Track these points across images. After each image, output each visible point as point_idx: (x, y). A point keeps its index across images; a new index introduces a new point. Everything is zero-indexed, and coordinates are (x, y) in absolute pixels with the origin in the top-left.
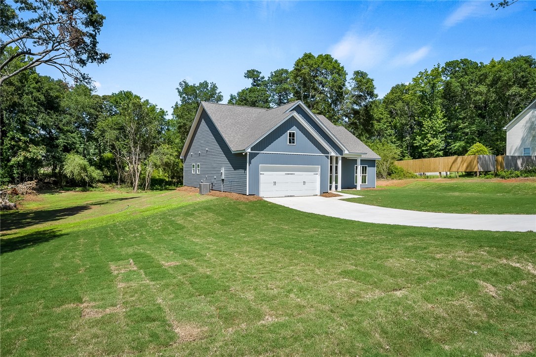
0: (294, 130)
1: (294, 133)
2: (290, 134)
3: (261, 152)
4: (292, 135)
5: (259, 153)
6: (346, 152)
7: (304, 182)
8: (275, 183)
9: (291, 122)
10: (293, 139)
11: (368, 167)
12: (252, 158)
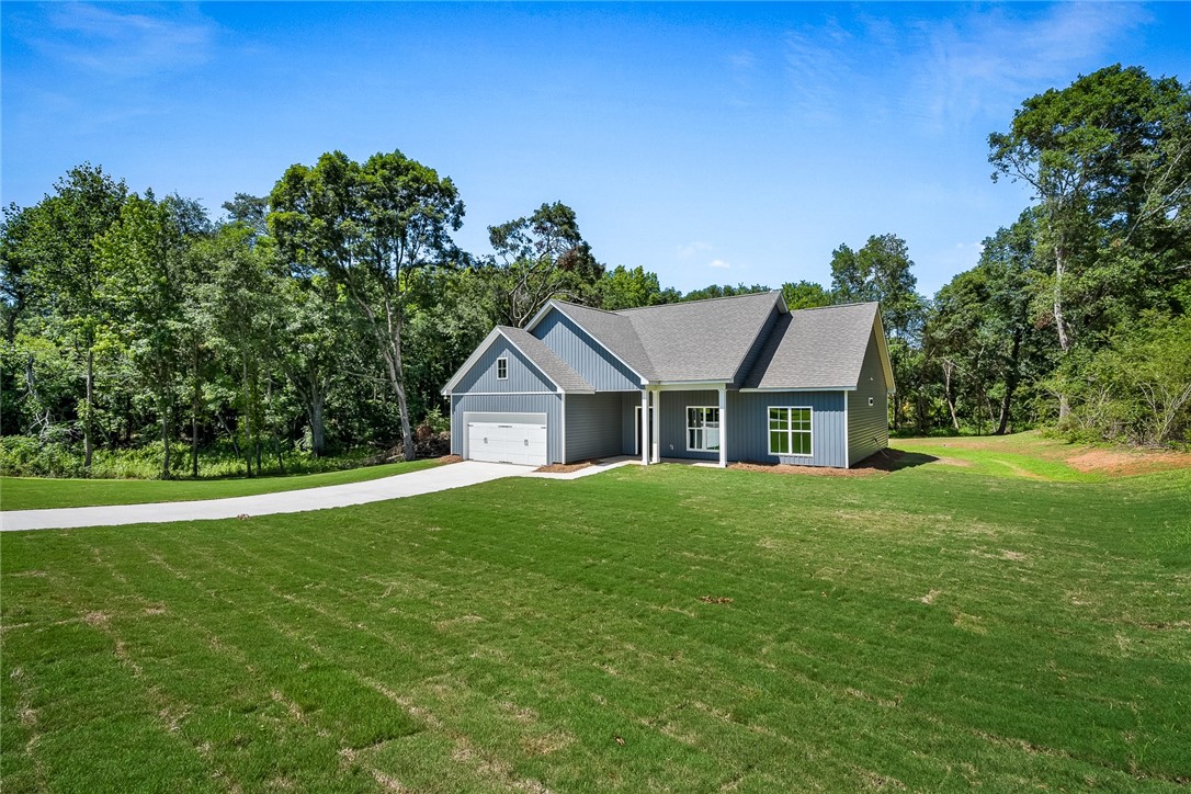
1: (505, 361)
2: (500, 362)
3: (466, 394)
5: (463, 396)
6: (644, 381)
7: (526, 441)
8: (485, 439)
9: (501, 344)
10: (505, 371)
11: (814, 410)
12: (455, 403)
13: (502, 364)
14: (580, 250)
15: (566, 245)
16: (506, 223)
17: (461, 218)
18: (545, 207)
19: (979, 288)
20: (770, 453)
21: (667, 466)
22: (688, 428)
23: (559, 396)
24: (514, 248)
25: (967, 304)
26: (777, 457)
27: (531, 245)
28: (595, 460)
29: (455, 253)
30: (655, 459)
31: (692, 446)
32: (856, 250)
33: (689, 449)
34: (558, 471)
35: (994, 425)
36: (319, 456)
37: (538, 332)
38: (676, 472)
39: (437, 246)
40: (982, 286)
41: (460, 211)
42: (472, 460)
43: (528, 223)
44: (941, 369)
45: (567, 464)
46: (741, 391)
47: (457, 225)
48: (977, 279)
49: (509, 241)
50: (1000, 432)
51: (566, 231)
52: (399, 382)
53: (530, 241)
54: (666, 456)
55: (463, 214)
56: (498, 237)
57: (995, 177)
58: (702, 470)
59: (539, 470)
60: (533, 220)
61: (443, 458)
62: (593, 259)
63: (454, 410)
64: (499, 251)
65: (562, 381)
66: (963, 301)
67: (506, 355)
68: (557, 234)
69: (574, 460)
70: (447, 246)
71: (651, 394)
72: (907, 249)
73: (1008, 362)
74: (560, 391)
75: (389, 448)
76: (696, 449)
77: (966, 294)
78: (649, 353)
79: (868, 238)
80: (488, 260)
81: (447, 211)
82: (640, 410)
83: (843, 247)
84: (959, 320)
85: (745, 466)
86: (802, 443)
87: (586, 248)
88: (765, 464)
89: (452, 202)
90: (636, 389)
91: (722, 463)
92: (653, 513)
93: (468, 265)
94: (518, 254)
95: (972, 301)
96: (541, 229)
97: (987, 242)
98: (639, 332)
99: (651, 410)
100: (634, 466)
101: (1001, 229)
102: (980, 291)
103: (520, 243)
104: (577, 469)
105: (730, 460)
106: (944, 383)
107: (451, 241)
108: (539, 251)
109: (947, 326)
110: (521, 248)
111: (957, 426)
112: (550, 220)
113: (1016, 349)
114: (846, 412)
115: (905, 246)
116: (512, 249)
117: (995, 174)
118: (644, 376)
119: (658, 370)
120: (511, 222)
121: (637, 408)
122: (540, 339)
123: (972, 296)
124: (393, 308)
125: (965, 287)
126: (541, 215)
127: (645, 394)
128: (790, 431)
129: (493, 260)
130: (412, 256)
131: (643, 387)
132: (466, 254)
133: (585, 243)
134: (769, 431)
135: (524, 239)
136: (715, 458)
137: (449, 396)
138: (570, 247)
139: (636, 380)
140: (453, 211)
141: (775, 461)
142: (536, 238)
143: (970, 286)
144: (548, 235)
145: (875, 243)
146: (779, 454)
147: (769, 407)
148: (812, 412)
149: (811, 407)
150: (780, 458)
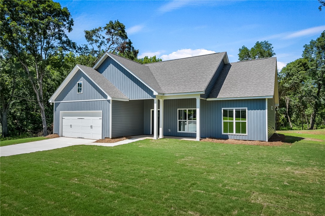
1: (81, 83)
3: (61, 102)
6: (155, 93)
7: (91, 127)
8: (71, 125)
9: (79, 74)
10: (81, 89)
11: (248, 110)
12: (56, 106)
13: (80, 85)
14: (127, 43)
15: (121, 40)
16: (93, 29)
17: (72, 27)
18: (111, 22)
19: (304, 65)
20: (223, 133)
21: (167, 140)
22: (178, 120)
23: (109, 101)
24: (97, 41)
25: (300, 71)
26: (227, 136)
27: (104, 40)
28: (128, 137)
29: (69, 42)
30: (161, 136)
31: (180, 130)
32: (250, 49)
33: (178, 131)
34: (107, 142)
35: (308, 126)
36: (5, 137)
37: (100, 69)
38: (172, 142)
39: (60, 38)
40: (306, 64)
41: (71, 23)
42: (64, 137)
43: (103, 29)
44: (285, 102)
45: (112, 138)
46: (208, 99)
47: (70, 29)
48: (304, 61)
49: (94, 38)
50: (312, 128)
51: (120, 33)
52: (41, 102)
53: (104, 38)
54: (167, 135)
55: (73, 25)
56: (89, 36)
57: (320, 8)
58: (186, 142)
59: (97, 141)
60: (105, 28)
61: (49, 136)
62: (133, 48)
63: (55, 110)
64: (89, 43)
65: (111, 93)
66: (298, 70)
67: (82, 81)
68: (116, 34)
69: (116, 136)
70: (64, 39)
71: (159, 101)
72: (273, 48)
73: (315, 97)
74: (109, 98)
75: (37, 133)
76: (182, 132)
77: (299, 67)
78: (158, 81)
79: (256, 43)
80: (84, 47)
81: (65, 23)
82: (153, 111)
83: (243, 47)
84: (296, 79)
85: (211, 140)
86: (241, 128)
87: (130, 43)
88: (221, 139)
89: (68, 19)
90: (151, 98)
91: (198, 138)
92: (159, 169)
93: (75, 49)
94: (98, 44)
95: (302, 70)
96: (109, 32)
97: (306, 46)
98: (153, 73)
99: (159, 111)
100: (149, 139)
101: (312, 40)
102: (304, 66)
103: (99, 39)
104: (117, 141)
105: (202, 137)
106: (286, 107)
107: (67, 37)
108: (108, 42)
109: (290, 81)
110: (100, 42)
111: (291, 126)
112: (113, 28)
113: (319, 92)
114: (267, 110)
115: (272, 46)
116: (96, 42)
117: (320, 7)
118: (155, 90)
119: (163, 88)
120: (95, 29)
121: (151, 110)
122: (101, 73)
123: (302, 68)
124: (38, 67)
125: (298, 64)
126: (109, 26)
127: (156, 101)
128: (234, 121)
129: (87, 47)
130: (48, 43)
131: (155, 96)
132: (74, 43)
133: (129, 40)
134: (223, 121)
135: (101, 37)
136: (193, 136)
137: (53, 103)
138: (122, 42)
139: (150, 92)
140: (68, 23)
141: (226, 138)
142: (107, 37)
143: (301, 64)
144: (113, 35)
145: (258, 45)
146: (228, 133)
147: (223, 109)
148: (247, 110)
149: (247, 108)
150: (229, 136)
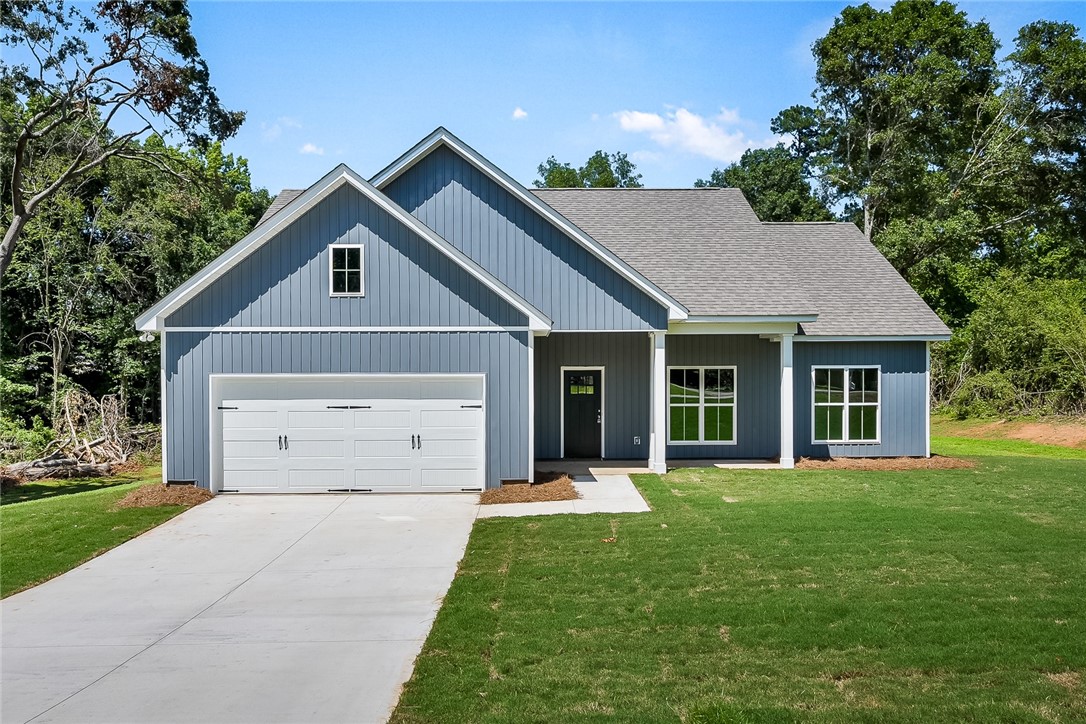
0: (358, 238)
1: (355, 253)
2: (338, 254)
3: (216, 329)
4: (347, 261)
5: (205, 335)
6: (677, 314)
7: (415, 440)
8: (284, 439)
10: (354, 275)
11: (883, 372)
20: (814, 441)
22: (669, 406)
23: (520, 335)
26: (826, 446)
33: (670, 442)
34: (517, 499)
42: (236, 493)
45: (535, 482)
63: (172, 369)
86: (864, 424)
90: (646, 328)
91: (787, 459)
100: (640, 476)
114: (928, 373)
127: (661, 339)
131: (665, 325)
134: (813, 404)
141: (822, 454)
146: (828, 441)
147: (814, 367)
148: (879, 373)
149: (879, 367)
150: (830, 448)
